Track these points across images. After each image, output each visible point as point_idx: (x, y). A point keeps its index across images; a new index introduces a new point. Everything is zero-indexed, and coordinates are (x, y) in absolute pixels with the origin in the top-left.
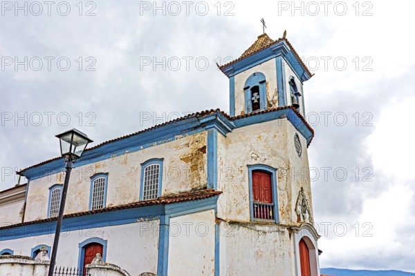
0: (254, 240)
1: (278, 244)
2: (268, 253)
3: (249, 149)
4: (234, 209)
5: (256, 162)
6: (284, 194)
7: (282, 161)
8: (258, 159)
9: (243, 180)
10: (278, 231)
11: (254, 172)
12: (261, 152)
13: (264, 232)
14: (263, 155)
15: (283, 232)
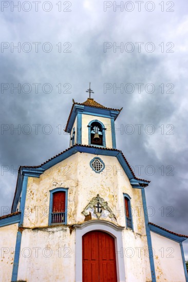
0: (46, 238)
1: (61, 238)
2: (54, 246)
3: (52, 180)
4: (40, 220)
5: (56, 187)
6: (72, 204)
7: (73, 182)
8: (57, 185)
9: (47, 200)
10: (63, 230)
11: (54, 194)
12: (59, 180)
13: (53, 232)
14: (60, 181)
15: (66, 230)
